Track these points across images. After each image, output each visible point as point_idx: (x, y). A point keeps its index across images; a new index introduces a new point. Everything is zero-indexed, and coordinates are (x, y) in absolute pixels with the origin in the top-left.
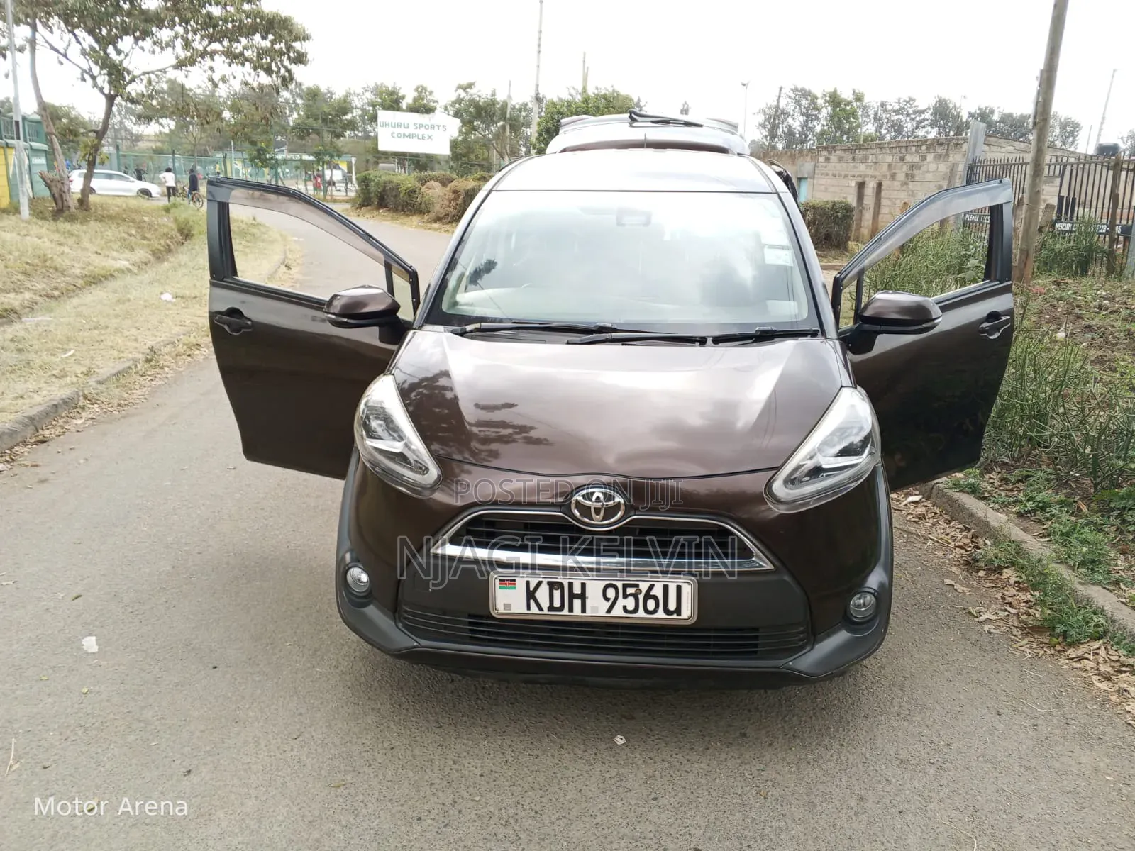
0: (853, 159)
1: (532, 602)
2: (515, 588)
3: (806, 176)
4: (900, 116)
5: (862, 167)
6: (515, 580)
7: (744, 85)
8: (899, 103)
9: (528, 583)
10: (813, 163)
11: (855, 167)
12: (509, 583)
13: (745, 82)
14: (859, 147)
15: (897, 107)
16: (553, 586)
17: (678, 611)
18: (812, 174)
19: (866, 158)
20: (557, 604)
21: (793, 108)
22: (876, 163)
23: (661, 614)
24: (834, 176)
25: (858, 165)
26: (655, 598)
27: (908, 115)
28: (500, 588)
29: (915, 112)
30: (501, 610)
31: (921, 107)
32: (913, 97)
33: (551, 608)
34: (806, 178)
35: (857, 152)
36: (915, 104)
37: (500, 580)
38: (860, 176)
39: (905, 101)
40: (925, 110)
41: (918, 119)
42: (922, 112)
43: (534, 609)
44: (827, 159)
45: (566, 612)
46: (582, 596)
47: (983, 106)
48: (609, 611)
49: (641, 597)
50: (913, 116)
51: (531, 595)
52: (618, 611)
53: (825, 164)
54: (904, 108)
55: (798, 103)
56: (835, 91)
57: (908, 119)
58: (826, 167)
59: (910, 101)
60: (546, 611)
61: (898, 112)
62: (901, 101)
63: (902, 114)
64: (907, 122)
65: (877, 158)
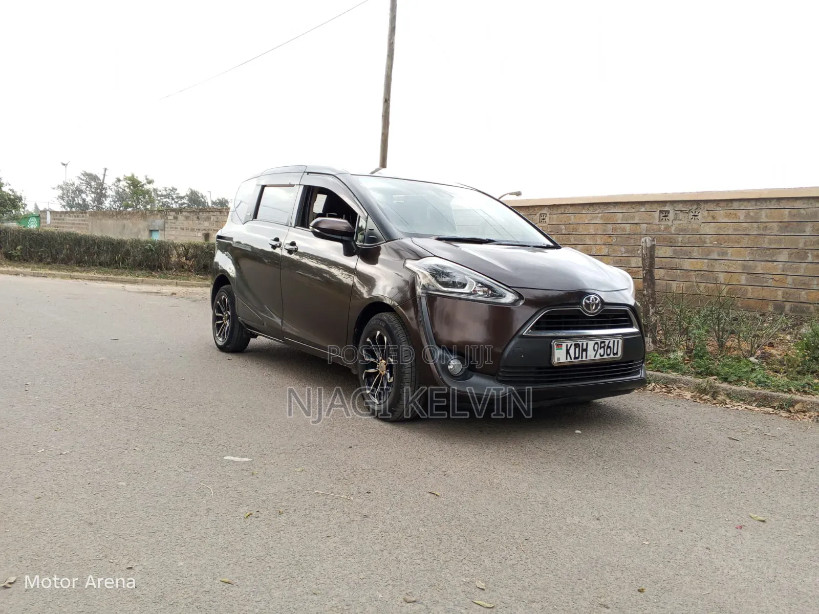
0: (198, 218)
1: (568, 355)
2: (562, 349)
3: (157, 229)
4: (167, 200)
5: (206, 224)
6: (562, 345)
7: (64, 165)
8: (166, 190)
9: (567, 345)
10: (163, 220)
11: (200, 224)
12: (559, 346)
13: (65, 163)
14: (203, 211)
15: (164, 193)
16: (577, 346)
17: (617, 354)
18: (162, 228)
19: (209, 218)
20: (577, 356)
21: (85, 187)
22: (217, 222)
23: (612, 356)
24: (183, 229)
25: (202, 222)
26: (610, 347)
27: (173, 199)
28: (557, 349)
29: (177, 198)
30: (556, 362)
31: (182, 194)
32: (175, 187)
33: (575, 358)
34: (158, 230)
35: (201, 213)
36: (177, 192)
37: (557, 345)
38: (205, 230)
39: (170, 190)
40: (184, 197)
41: (180, 202)
42: (182, 198)
43: (569, 360)
44: (176, 218)
45: (580, 359)
46: (586, 350)
47: (220, 198)
48: (595, 357)
49: (606, 347)
50: (176, 200)
51: (568, 352)
52: (598, 357)
53: (173, 221)
54: (169, 195)
55: (88, 184)
56: (133, 176)
57: (173, 202)
58: (174, 223)
59: (174, 190)
60: (573, 360)
61: (165, 196)
62: (167, 189)
63: (169, 198)
64: (172, 204)
65: (217, 218)
